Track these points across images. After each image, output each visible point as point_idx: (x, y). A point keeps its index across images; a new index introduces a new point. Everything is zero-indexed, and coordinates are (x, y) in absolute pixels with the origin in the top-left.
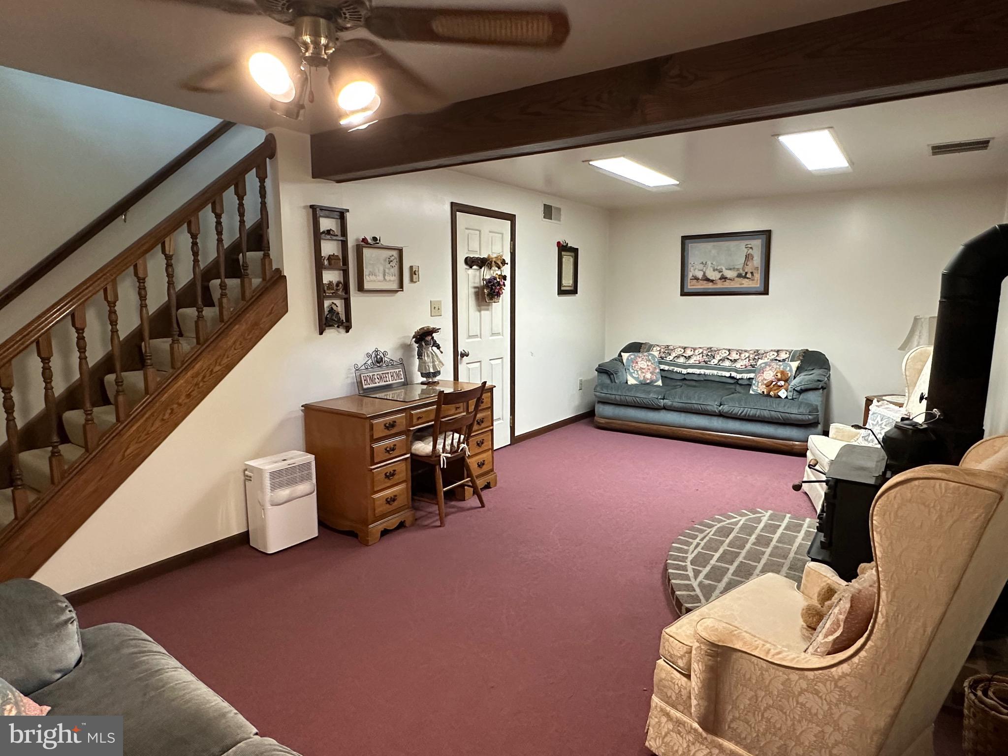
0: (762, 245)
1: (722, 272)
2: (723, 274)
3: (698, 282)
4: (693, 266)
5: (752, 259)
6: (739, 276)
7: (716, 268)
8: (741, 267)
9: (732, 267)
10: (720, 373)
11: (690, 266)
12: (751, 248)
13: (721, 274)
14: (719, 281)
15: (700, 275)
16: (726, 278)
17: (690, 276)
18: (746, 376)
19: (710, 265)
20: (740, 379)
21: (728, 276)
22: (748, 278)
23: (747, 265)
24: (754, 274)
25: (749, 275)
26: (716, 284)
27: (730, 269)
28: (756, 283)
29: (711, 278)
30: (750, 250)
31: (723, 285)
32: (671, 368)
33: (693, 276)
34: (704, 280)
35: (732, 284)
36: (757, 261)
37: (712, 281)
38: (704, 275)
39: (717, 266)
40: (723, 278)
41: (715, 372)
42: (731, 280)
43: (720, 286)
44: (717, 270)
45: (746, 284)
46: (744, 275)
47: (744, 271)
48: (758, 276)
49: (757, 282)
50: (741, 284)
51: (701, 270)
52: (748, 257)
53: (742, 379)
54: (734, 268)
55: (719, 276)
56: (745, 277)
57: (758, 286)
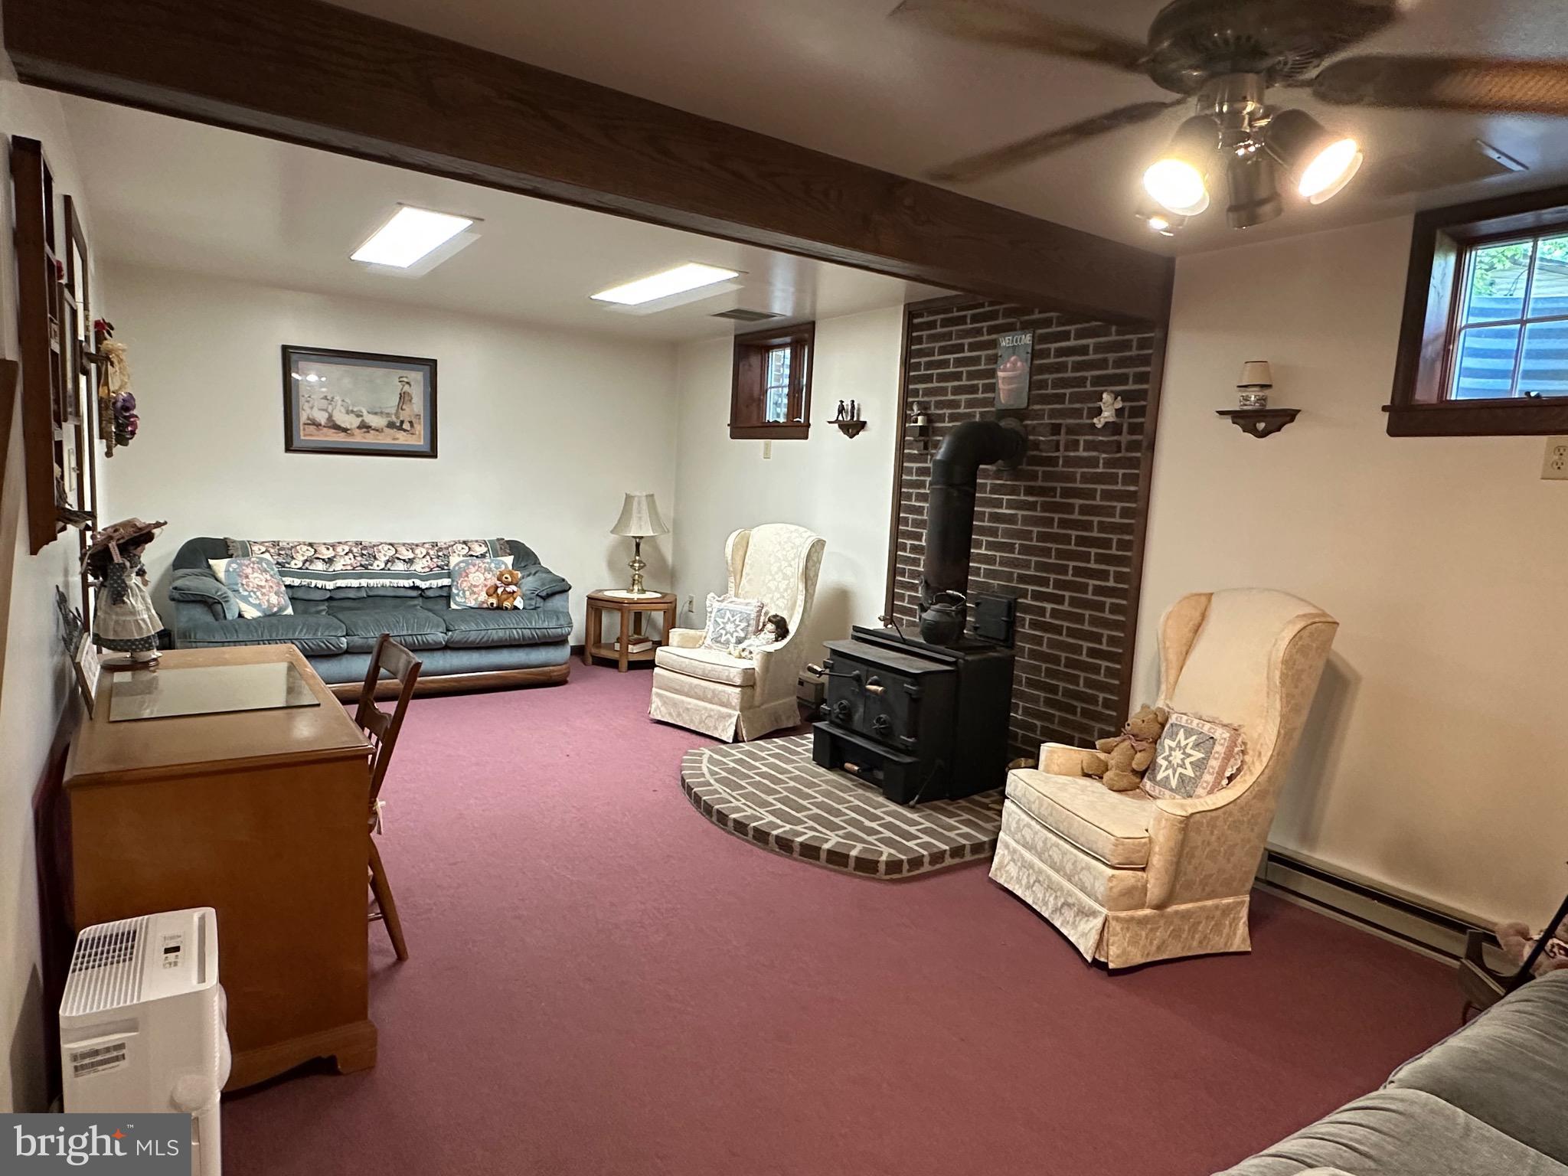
0: (425, 379)
1: (362, 416)
2: (363, 421)
3: (319, 430)
4: (308, 402)
5: (410, 401)
6: (391, 425)
7: (350, 408)
8: (394, 411)
9: (378, 410)
10: (396, 582)
11: (302, 400)
12: (408, 383)
13: (360, 419)
14: (358, 430)
15: (322, 417)
16: (370, 427)
17: (303, 418)
18: (435, 583)
19: (340, 403)
20: (427, 589)
21: (373, 425)
22: (405, 430)
23: (402, 409)
24: (415, 425)
25: (406, 426)
26: (353, 435)
27: (376, 414)
28: (417, 439)
29: (343, 425)
30: (407, 386)
31: (365, 438)
32: (305, 582)
33: (309, 419)
34: (329, 427)
35: (380, 438)
36: (418, 404)
37: (345, 430)
38: (330, 418)
39: (354, 406)
40: (365, 427)
41: (387, 582)
42: (377, 430)
43: (360, 439)
44: (352, 412)
45: (403, 440)
46: (398, 424)
47: (398, 418)
48: (421, 428)
49: (420, 438)
50: (394, 439)
51: (323, 410)
52: (404, 397)
53: (431, 588)
54: (382, 413)
55: (357, 422)
56: (400, 428)
57: (422, 443)
